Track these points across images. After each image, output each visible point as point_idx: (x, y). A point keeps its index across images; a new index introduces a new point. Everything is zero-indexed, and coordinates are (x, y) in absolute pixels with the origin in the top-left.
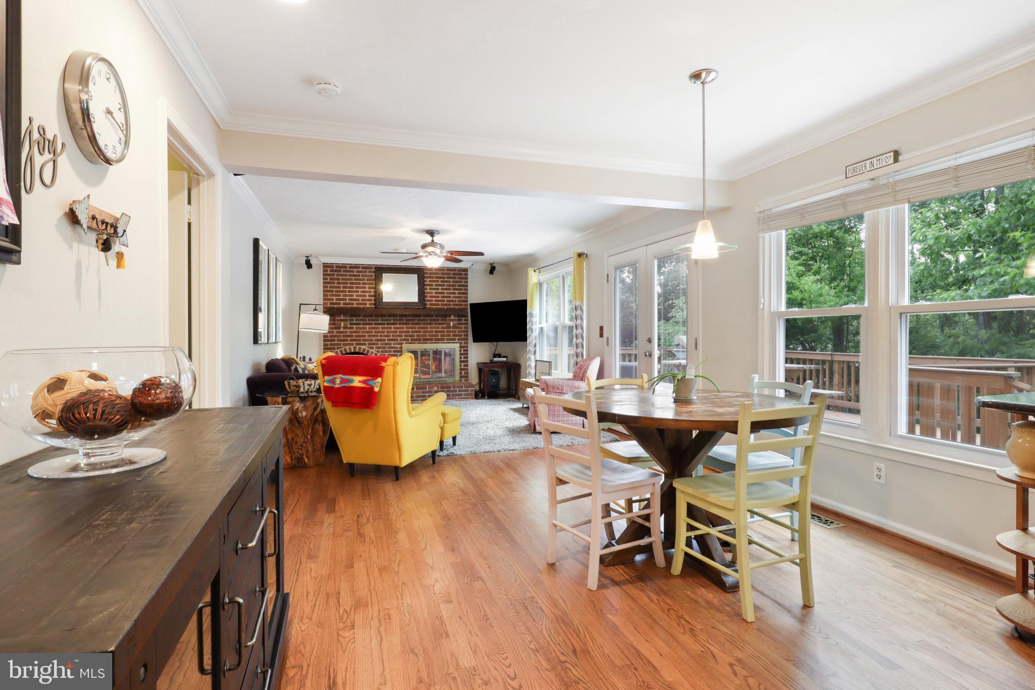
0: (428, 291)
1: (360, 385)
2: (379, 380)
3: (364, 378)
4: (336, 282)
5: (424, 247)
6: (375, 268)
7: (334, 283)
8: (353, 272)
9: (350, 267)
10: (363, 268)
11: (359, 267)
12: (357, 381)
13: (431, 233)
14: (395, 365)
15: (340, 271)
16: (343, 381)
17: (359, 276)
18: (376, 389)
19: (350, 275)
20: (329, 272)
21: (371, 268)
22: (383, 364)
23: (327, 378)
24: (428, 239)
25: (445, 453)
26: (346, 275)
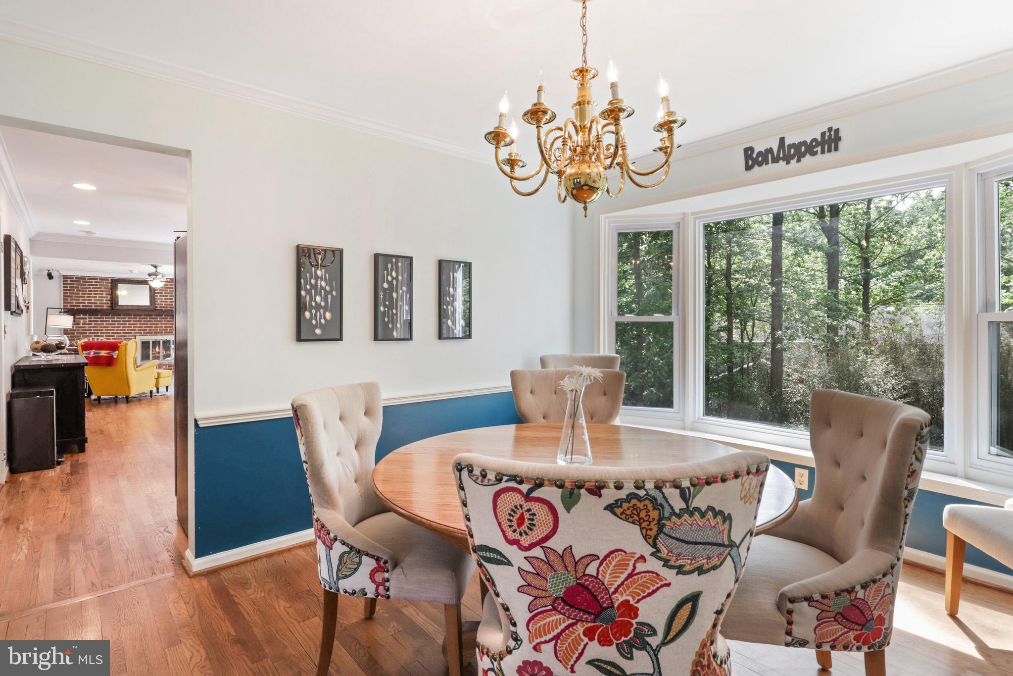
0: (159, 297)
1: (105, 355)
2: (117, 352)
3: (108, 352)
4: (76, 289)
5: (150, 275)
6: (112, 280)
7: (74, 290)
8: (92, 282)
9: (89, 279)
10: (100, 279)
11: (97, 279)
12: (103, 353)
13: (155, 267)
14: (126, 345)
15: (80, 281)
16: (95, 353)
17: (97, 285)
18: (115, 357)
19: (88, 285)
20: (69, 282)
21: (108, 280)
22: (119, 345)
23: (84, 352)
24: (153, 270)
25: (160, 394)
26: (85, 285)
